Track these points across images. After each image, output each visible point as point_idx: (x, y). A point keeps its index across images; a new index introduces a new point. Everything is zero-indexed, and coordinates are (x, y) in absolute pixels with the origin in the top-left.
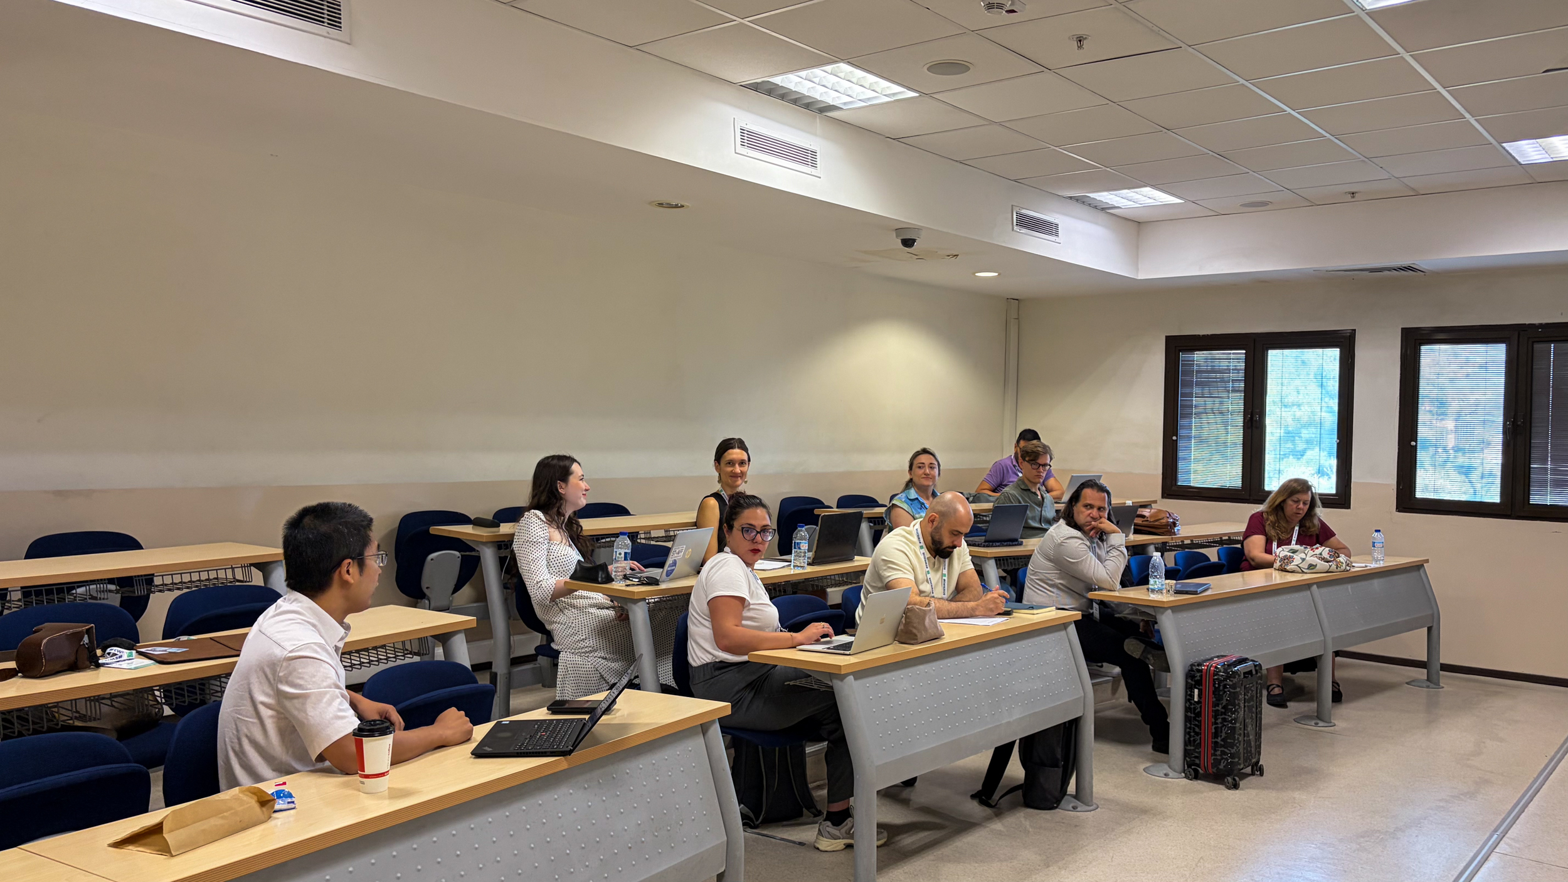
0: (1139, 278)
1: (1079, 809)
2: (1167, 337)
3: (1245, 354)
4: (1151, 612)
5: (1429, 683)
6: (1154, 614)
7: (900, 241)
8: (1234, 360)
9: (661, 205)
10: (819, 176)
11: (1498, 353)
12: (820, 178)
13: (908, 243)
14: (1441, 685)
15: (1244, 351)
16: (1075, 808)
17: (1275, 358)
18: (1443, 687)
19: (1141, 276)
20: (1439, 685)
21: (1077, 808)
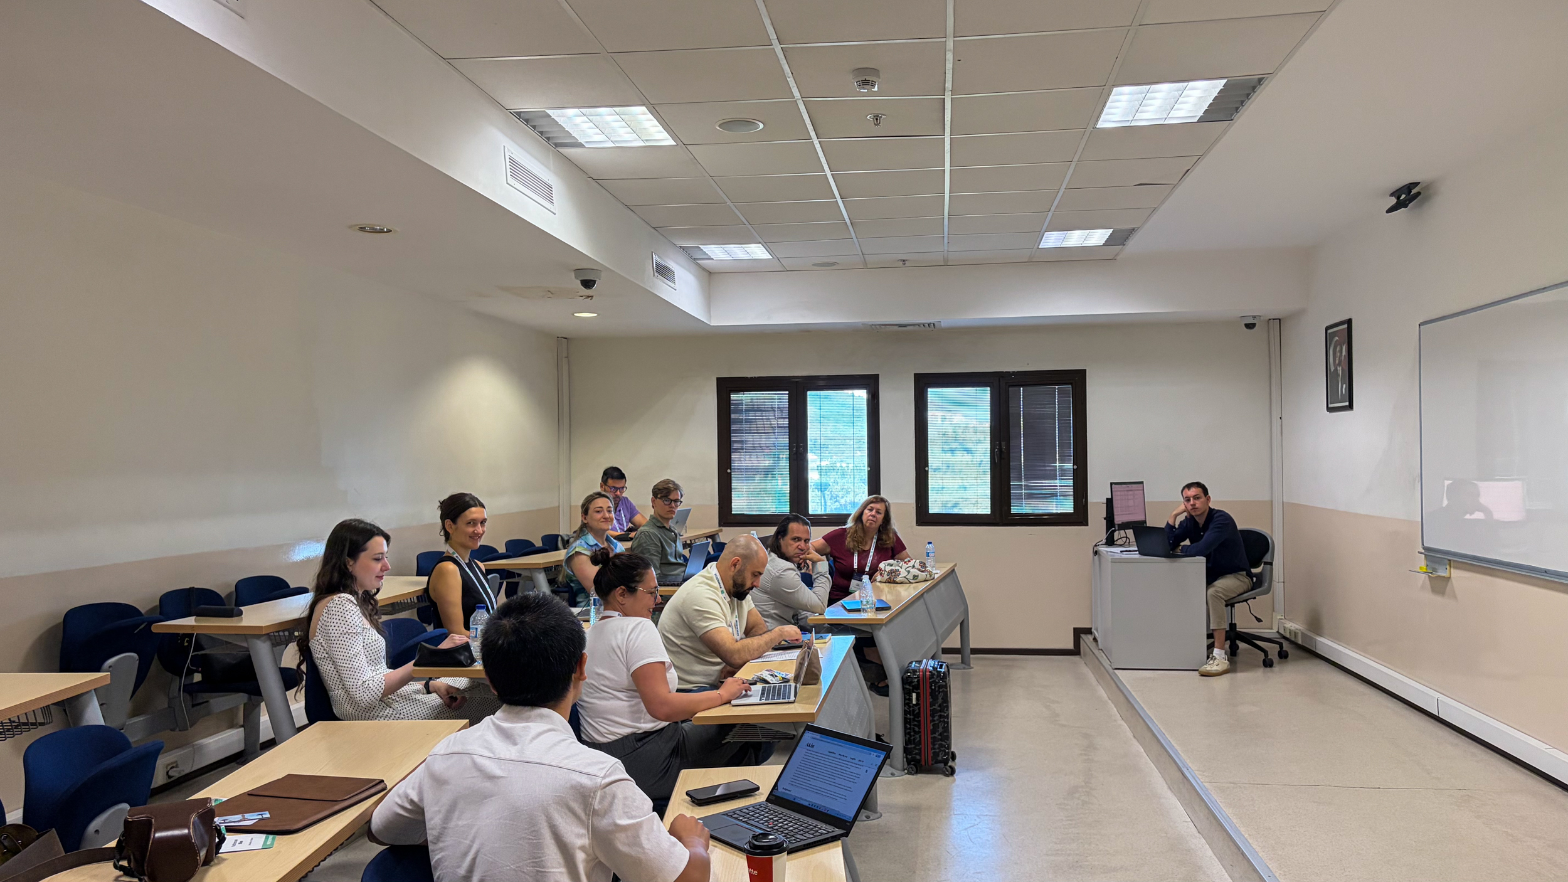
0: (712, 325)
1: (871, 818)
2: (719, 379)
3: (788, 394)
4: (868, 629)
5: (964, 665)
6: (871, 631)
7: (580, 282)
8: (779, 400)
9: (362, 229)
10: (554, 212)
11: (983, 395)
12: (555, 214)
13: (588, 284)
14: (972, 665)
15: (787, 392)
16: (868, 817)
17: (812, 397)
18: (972, 668)
19: (714, 323)
20: (970, 665)
21: (870, 817)
